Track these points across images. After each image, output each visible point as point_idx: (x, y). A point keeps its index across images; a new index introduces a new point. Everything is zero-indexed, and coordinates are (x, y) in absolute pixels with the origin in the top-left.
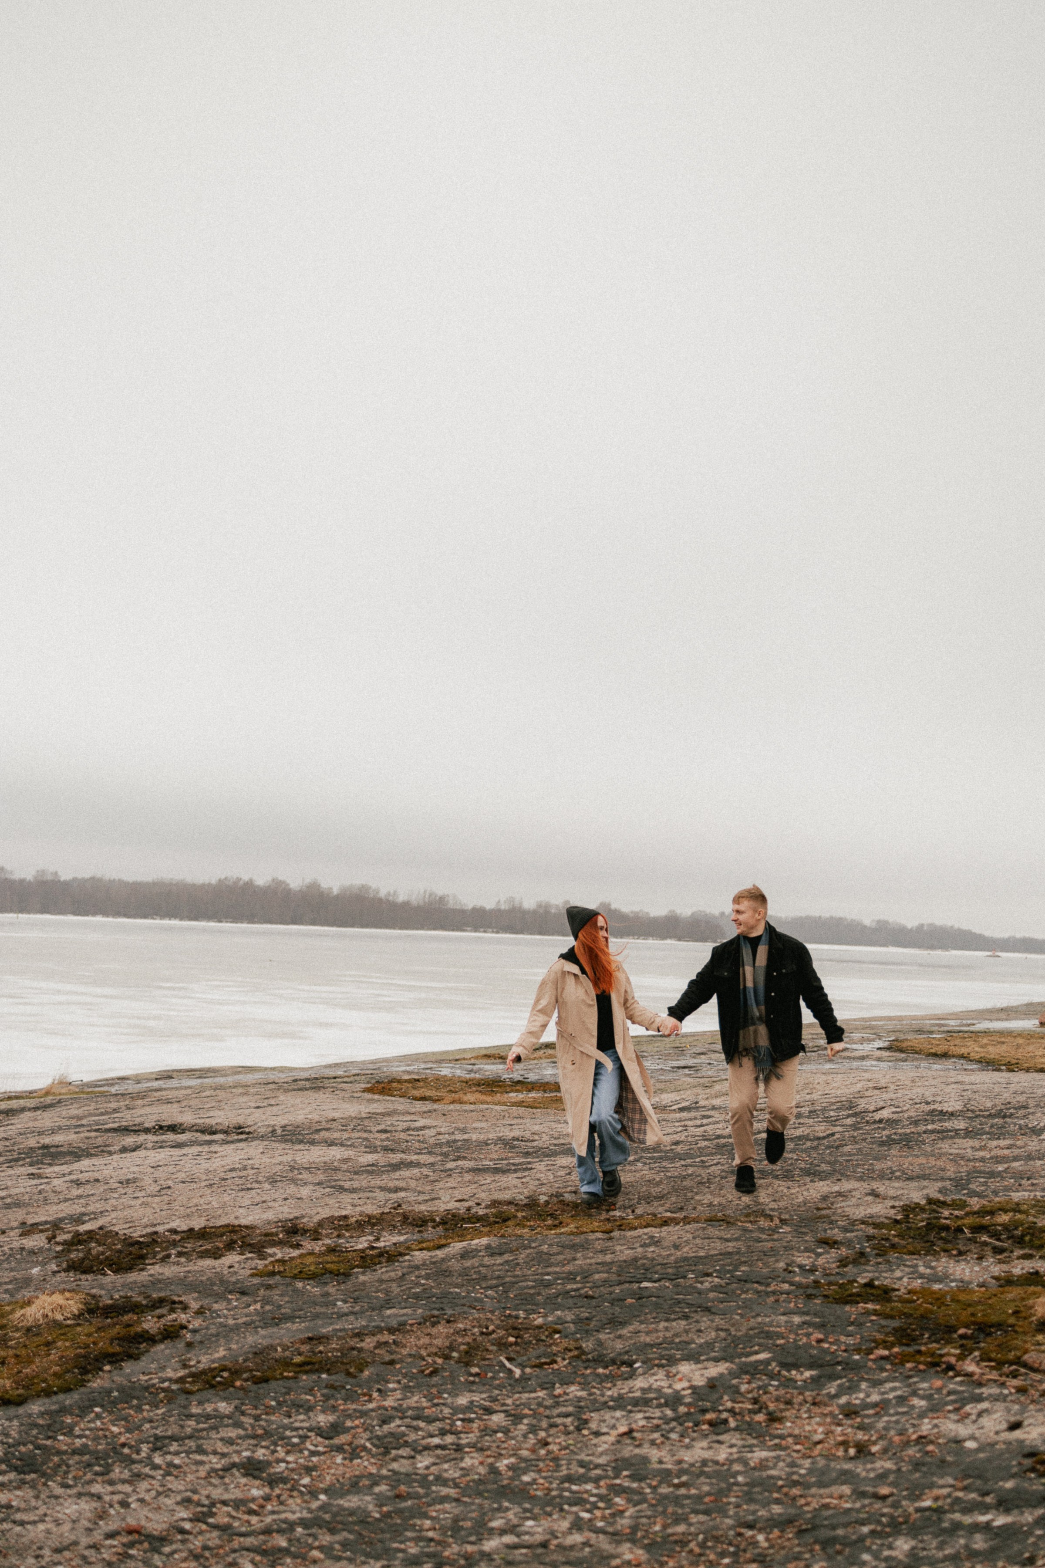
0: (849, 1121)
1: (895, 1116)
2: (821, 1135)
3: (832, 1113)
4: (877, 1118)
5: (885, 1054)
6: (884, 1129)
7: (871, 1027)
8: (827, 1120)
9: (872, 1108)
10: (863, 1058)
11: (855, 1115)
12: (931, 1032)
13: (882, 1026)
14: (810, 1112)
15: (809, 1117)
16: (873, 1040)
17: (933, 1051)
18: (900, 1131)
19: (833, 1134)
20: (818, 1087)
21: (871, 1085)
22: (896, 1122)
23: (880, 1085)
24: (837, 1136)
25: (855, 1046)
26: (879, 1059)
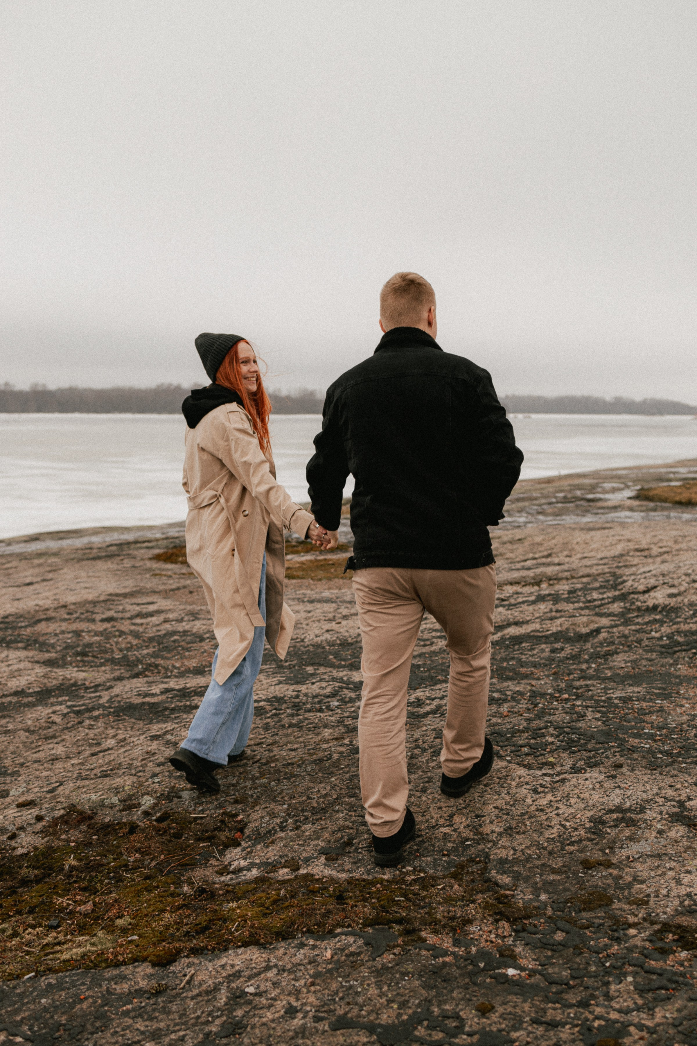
0: (616, 607)
1: (673, 602)
2: (584, 630)
3: (595, 595)
4: (650, 603)
5: (635, 503)
6: (662, 622)
7: (619, 477)
8: (590, 606)
9: (641, 588)
10: (615, 508)
11: (623, 597)
12: (670, 480)
13: (627, 475)
14: (570, 592)
15: (568, 600)
16: (622, 489)
17: (677, 499)
18: (684, 627)
19: (597, 631)
20: (577, 547)
21: (631, 546)
22: (675, 610)
23: (642, 547)
24: (603, 635)
25: (607, 496)
26: (631, 509)
